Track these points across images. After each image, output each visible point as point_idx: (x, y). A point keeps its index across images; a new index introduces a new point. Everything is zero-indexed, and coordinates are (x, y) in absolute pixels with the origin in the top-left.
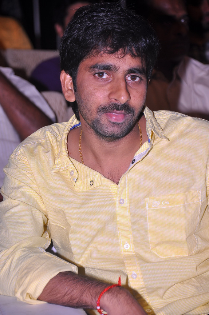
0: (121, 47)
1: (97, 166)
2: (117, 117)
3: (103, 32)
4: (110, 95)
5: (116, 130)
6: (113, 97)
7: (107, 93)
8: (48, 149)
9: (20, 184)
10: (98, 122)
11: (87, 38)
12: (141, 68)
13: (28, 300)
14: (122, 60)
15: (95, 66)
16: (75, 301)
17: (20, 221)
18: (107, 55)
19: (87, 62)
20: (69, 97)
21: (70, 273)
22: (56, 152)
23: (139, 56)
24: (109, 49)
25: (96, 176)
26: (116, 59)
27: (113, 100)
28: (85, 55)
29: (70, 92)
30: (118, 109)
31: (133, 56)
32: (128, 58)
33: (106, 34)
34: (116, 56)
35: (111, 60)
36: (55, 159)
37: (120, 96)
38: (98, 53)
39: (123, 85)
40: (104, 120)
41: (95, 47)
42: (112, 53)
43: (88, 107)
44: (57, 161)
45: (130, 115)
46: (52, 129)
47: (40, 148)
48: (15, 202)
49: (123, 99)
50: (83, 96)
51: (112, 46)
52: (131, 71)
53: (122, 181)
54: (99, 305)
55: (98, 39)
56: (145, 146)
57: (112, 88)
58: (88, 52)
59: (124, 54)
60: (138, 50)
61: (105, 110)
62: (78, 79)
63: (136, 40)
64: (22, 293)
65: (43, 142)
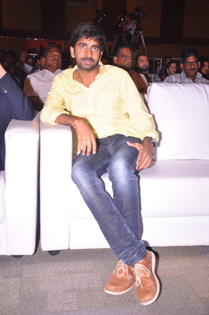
1: (82, 82)
2: (88, 62)
3: (84, 31)
4: (85, 54)
5: (87, 67)
6: (86, 55)
8: (66, 76)
9: (55, 87)
10: (81, 64)
11: (79, 33)
12: (97, 45)
13: (50, 122)
14: (90, 42)
15: (80, 44)
16: (66, 123)
17: (53, 98)
19: (78, 42)
20: (73, 56)
21: (66, 114)
22: (69, 77)
23: (96, 40)
24: (85, 37)
25: (81, 85)
26: (88, 41)
27: (86, 56)
29: (73, 54)
30: (88, 59)
31: (94, 40)
32: (92, 41)
35: (86, 41)
36: (68, 79)
37: (88, 55)
38: (82, 38)
39: (90, 50)
40: (83, 63)
41: (81, 36)
42: (87, 38)
44: (69, 80)
45: (93, 62)
47: (63, 75)
48: (52, 92)
51: (87, 36)
52: (93, 46)
53: (90, 86)
54: (73, 123)
55: (82, 34)
56: (99, 75)
57: (86, 52)
58: (78, 38)
59: (91, 39)
60: (96, 39)
61: (83, 59)
62: (75, 49)
63: (95, 35)
64: (49, 120)
65: (65, 74)
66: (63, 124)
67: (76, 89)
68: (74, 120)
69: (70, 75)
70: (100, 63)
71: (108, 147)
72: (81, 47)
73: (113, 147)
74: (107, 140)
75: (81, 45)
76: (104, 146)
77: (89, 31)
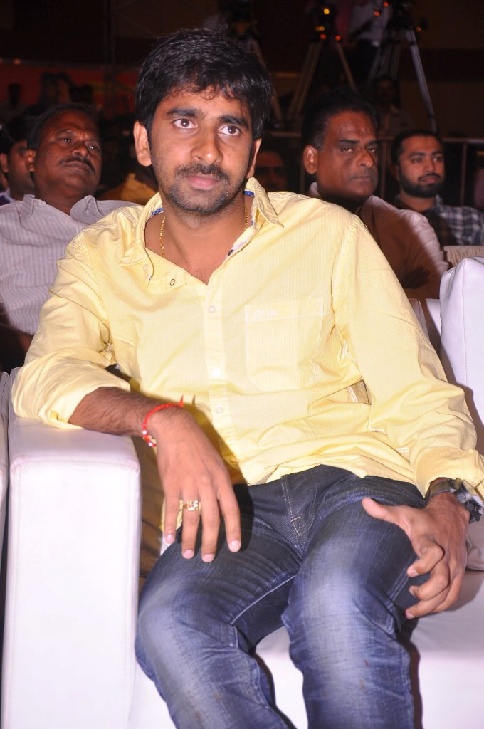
0: (209, 84)
1: (180, 259)
2: (203, 183)
3: (187, 63)
4: (192, 151)
5: (201, 201)
6: (196, 154)
7: (189, 149)
8: (117, 235)
9: (72, 278)
10: (177, 190)
11: (166, 72)
12: (240, 118)
13: (54, 421)
14: (211, 103)
15: (173, 112)
16: (116, 424)
17: (65, 325)
18: (189, 94)
19: (165, 106)
20: (143, 158)
21: (117, 391)
22: (129, 240)
23: (236, 98)
24: (193, 85)
25: (179, 273)
26: (202, 101)
27: (196, 158)
28: (162, 96)
29: (145, 152)
30: (203, 172)
31: (227, 97)
32: (220, 99)
33: (192, 65)
34: (203, 95)
35: (196, 102)
36: (125, 249)
37: (205, 153)
38: (178, 91)
39: (210, 137)
40: (185, 186)
41: (175, 83)
42: (199, 91)
43: (164, 168)
44: (128, 253)
45: (225, 182)
46: (128, 211)
47: (107, 234)
48: (62, 301)
49: (210, 157)
50: (157, 153)
51: (198, 83)
52: (225, 120)
53: (214, 278)
54: (145, 428)
55: (179, 72)
56: (249, 232)
57: (197, 142)
58: (165, 91)
59: (215, 93)
60: (235, 91)
61: (187, 172)
62: (154, 132)
63: (233, 76)
64: (46, 412)
65: (113, 227)
66: (101, 428)
67: (158, 287)
68: (147, 415)
69: (134, 234)
70: (252, 185)
71: (284, 518)
72: (178, 123)
73: (306, 518)
74: (280, 492)
75: (176, 116)
76: (270, 516)
77: (208, 64)
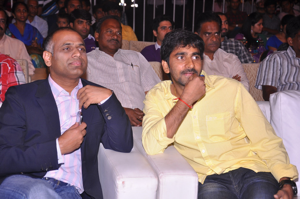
0: (187, 44)
3: (179, 39)
6: (187, 66)
7: (184, 65)
11: (172, 43)
12: (198, 52)
14: (189, 50)
15: (177, 54)
18: (182, 48)
19: (174, 53)
20: (166, 71)
23: (196, 47)
24: (182, 45)
26: (186, 49)
28: (172, 51)
29: (167, 69)
30: (189, 71)
31: (194, 47)
32: (192, 48)
33: (180, 40)
34: (186, 48)
35: (184, 50)
37: (190, 65)
38: (177, 48)
39: (191, 60)
40: (183, 77)
41: (176, 46)
42: (184, 47)
43: (176, 73)
44: (166, 96)
47: (158, 90)
49: (192, 66)
50: (173, 68)
51: (184, 44)
55: (177, 42)
57: (186, 62)
58: (173, 49)
59: (190, 47)
60: (196, 45)
61: (183, 73)
62: (170, 62)
65: (160, 88)
71: (232, 186)
72: (180, 58)
73: (239, 186)
74: (229, 177)
75: (178, 56)
76: (227, 185)
77: (185, 38)
